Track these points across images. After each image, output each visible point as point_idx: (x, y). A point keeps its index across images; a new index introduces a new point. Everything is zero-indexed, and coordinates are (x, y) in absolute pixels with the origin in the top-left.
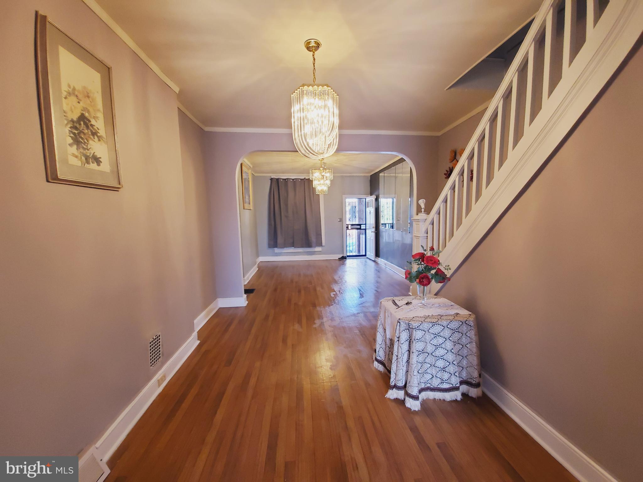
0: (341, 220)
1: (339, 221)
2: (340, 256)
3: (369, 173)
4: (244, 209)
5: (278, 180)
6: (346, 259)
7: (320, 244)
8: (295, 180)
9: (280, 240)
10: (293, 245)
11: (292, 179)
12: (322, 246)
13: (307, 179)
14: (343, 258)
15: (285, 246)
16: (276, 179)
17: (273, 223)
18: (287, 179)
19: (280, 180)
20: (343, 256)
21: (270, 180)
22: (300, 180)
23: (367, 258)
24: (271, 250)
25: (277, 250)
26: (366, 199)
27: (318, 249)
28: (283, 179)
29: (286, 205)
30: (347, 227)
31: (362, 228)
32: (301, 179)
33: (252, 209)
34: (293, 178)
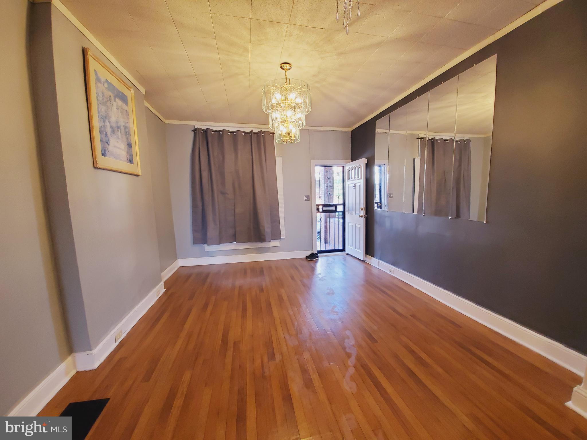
0: (308, 198)
1: (306, 200)
2: (309, 253)
3: (349, 126)
4: (96, 167)
5: (206, 132)
6: (318, 257)
7: (277, 236)
8: (235, 134)
9: (212, 231)
10: (234, 238)
11: (231, 132)
12: (280, 238)
13: (254, 133)
14: (313, 257)
15: (220, 241)
16: (203, 130)
17: (199, 203)
18: (222, 131)
19: (209, 132)
20: (313, 253)
21: (193, 132)
22: (243, 134)
23: (348, 254)
24: (197, 248)
25: (207, 248)
26: (343, 167)
27: (274, 243)
28: (215, 132)
29: (222, 174)
30: (318, 210)
31: (338, 210)
32: (245, 133)
33: (140, 173)
34: (232, 130)
